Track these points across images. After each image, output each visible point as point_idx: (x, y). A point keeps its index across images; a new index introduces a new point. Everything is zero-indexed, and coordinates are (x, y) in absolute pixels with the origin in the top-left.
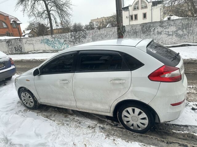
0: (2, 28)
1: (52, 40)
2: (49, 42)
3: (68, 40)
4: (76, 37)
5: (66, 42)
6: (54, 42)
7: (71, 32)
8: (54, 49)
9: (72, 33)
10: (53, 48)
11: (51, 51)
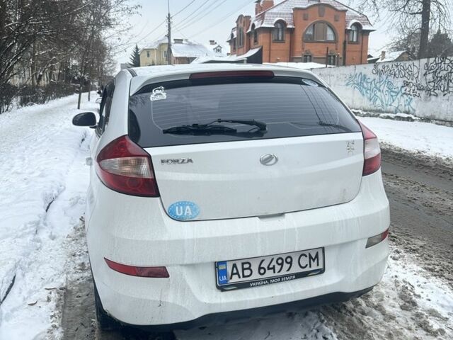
0: (322, 42)
1: (374, 80)
2: (365, 84)
3: (414, 81)
4: (440, 75)
5: (408, 89)
6: (378, 85)
7: (429, 57)
8: (373, 108)
9: (432, 60)
10: (372, 103)
11: (364, 110)
